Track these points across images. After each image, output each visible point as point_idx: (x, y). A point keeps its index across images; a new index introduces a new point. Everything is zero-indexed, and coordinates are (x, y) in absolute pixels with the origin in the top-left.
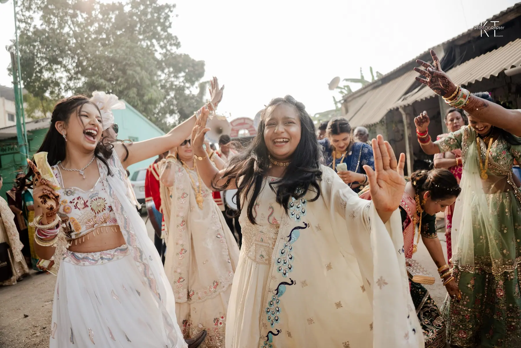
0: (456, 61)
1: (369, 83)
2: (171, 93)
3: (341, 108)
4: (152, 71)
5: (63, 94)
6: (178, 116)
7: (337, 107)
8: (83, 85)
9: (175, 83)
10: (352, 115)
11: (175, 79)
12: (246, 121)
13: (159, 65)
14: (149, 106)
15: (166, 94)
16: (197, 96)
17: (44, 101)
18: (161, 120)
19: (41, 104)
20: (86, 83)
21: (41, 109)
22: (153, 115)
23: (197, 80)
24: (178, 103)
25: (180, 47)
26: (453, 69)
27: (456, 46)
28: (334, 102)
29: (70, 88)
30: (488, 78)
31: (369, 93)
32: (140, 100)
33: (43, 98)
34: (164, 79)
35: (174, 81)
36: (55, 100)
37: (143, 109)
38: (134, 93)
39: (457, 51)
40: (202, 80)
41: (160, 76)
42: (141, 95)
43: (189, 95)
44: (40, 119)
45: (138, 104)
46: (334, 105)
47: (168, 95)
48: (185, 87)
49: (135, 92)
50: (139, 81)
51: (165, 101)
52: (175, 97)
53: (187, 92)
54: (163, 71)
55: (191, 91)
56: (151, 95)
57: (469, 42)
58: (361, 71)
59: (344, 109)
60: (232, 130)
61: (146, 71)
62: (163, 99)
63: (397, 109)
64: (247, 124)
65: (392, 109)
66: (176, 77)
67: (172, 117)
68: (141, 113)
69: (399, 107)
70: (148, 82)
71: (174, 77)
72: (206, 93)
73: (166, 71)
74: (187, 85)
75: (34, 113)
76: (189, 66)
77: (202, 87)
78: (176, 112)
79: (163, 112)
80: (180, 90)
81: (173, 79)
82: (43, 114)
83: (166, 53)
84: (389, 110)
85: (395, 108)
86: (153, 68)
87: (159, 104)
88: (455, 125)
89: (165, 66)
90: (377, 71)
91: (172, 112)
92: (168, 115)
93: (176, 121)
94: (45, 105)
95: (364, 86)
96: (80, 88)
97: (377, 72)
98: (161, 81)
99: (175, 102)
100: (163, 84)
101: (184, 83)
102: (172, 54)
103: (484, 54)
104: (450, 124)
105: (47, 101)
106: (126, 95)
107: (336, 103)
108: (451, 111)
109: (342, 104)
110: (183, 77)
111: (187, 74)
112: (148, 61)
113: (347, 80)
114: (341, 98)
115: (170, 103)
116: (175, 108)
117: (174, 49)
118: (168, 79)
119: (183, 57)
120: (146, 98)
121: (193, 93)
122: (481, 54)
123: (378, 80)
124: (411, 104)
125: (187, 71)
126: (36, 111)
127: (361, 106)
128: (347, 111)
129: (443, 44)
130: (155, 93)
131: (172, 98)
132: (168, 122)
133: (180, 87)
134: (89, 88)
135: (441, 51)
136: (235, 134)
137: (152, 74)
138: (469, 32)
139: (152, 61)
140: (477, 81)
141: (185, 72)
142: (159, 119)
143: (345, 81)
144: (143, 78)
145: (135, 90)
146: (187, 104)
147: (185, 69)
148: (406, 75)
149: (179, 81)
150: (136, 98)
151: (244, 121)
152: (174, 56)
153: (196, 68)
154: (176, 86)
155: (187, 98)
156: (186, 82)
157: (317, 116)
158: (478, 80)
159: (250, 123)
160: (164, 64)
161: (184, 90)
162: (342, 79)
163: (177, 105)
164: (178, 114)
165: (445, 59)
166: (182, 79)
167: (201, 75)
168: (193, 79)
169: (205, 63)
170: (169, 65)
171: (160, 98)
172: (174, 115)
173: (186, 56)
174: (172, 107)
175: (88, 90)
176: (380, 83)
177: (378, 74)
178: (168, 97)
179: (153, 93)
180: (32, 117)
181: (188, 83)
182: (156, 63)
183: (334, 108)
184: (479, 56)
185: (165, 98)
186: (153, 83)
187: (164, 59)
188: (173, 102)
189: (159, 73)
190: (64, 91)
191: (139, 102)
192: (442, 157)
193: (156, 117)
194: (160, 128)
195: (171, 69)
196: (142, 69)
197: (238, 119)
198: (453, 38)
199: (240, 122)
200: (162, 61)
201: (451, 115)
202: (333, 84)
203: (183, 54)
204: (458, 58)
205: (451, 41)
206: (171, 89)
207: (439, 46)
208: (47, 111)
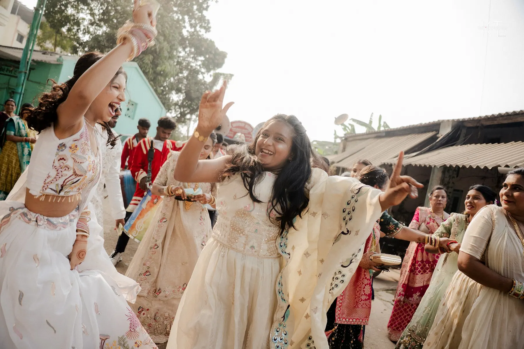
0: (459, 141)
1: (373, 131)
2: (184, 72)
3: (339, 143)
4: (174, 45)
5: (80, 35)
6: (183, 96)
7: (335, 141)
8: (102, 34)
9: (192, 64)
10: (348, 155)
11: (193, 61)
12: (247, 127)
13: (183, 42)
14: (159, 77)
15: (179, 71)
16: (208, 84)
17: (59, 35)
18: (165, 95)
19: (55, 37)
20: (106, 33)
21: (53, 42)
22: (160, 87)
23: (214, 69)
24: (188, 84)
25: (209, 31)
26: (454, 147)
27: (464, 127)
28: (334, 136)
29: (89, 32)
30: (482, 168)
31: (370, 139)
32: (152, 69)
33: (59, 32)
34: (182, 57)
35: (191, 62)
36: (70, 38)
37: (153, 78)
38: (149, 60)
39: (464, 131)
40: (219, 71)
41: (180, 52)
42: (155, 65)
43: (201, 80)
44: (49, 51)
45: (149, 71)
46: (334, 139)
47: (182, 73)
48: (200, 71)
49: (151, 59)
50: (158, 50)
51: (176, 78)
52: (187, 78)
53: (200, 77)
54: (184, 49)
55: (204, 77)
56: (165, 67)
57: (477, 127)
58: (372, 116)
59: (342, 146)
60: (231, 130)
61: (168, 43)
62: (174, 75)
63: (391, 165)
64: (246, 129)
65: (386, 164)
66: (195, 59)
67: (177, 95)
68: (149, 81)
69: (393, 164)
70: (166, 54)
71: (193, 58)
72: (218, 84)
73: (187, 49)
74: (203, 70)
75: (45, 43)
76: (211, 53)
77: (216, 77)
78: (183, 91)
79: (170, 87)
80: (194, 72)
81: (191, 60)
82: (53, 47)
83: (193, 32)
84: (383, 164)
85: (389, 164)
86: (176, 43)
87: (169, 79)
88: (439, 202)
89: (188, 45)
90: (384, 121)
91: (179, 91)
92: (174, 92)
93: (180, 100)
94: (58, 39)
95: (368, 133)
96: (98, 35)
97: (385, 123)
98: (179, 57)
99: (185, 81)
100: (180, 61)
101: (200, 67)
102: (199, 35)
103: (487, 144)
104: (434, 200)
105: (61, 35)
106: (141, 59)
107: (336, 137)
108: (438, 189)
109: (342, 141)
110: (201, 61)
111: (206, 59)
112: (174, 34)
113: (354, 120)
114: (343, 135)
115: (180, 81)
116: (183, 88)
117: (202, 32)
118: (187, 58)
119: (208, 42)
120: (159, 68)
121: (206, 79)
122: (483, 143)
123: (383, 132)
124: (405, 166)
125: (207, 56)
126: (48, 42)
127: (359, 149)
128: (344, 149)
129: (453, 120)
130: (169, 67)
131: (184, 78)
132: (171, 99)
133: (195, 69)
134: (107, 38)
135: (449, 126)
136: (232, 135)
137: (172, 48)
138: (479, 119)
139: (177, 35)
140: (471, 167)
141: (205, 57)
142: (165, 93)
143: (351, 121)
144: (163, 48)
145: (151, 57)
146: (197, 88)
147: (207, 54)
148: (409, 136)
149: (197, 64)
150: (150, 65)
151: (245, 125)
152: (200, 38)
153: (217, 57)
154: (192, 67)
155: (198, 83)
156: (203, 67)
157: (315, 143)
158: (473, 166)
159: (250, 130)
160: (187, 42)
161: (198, 74)
162: (349, 118)
163: (186, 86)
164: (184, 94)
165: (450, 135)
166: (199, 63)
167: (219, 65)
168: (211, 67)
169: (228, 56)
170: (191, 45)
171: (172, 73)
172: (180, 94)
173: (212, 42)
174: (180, 86)
175: (105, 41)
176: (384, 134)
177: (385, 125)
178: (180, 75)
179: (168, 66)
180: (41, 46)
181: (204, 68)
182: (180, 38)
183: (332, 141)
184: (481, 144)
185: (177, 75)
186: (171, 57)
187: (189, 37)
188: (183, 80)
189: (180, 49)
190: (81, 32)
191: (151, 70)
192: (416, 228)
193: (162, 90)
194: (162, 101)
195: (193, 50)
196: (164, 40)
197: (239, 122)
198: (464, 119)
199: (241, 125)
200: (187, 39)
201: (438, 192)
202: (340, 120)
203: (209, 40)
204: (462, 138)
205: (461, 120)
206: (186, 68)
207: (448, 121)
208: (58, 46)
